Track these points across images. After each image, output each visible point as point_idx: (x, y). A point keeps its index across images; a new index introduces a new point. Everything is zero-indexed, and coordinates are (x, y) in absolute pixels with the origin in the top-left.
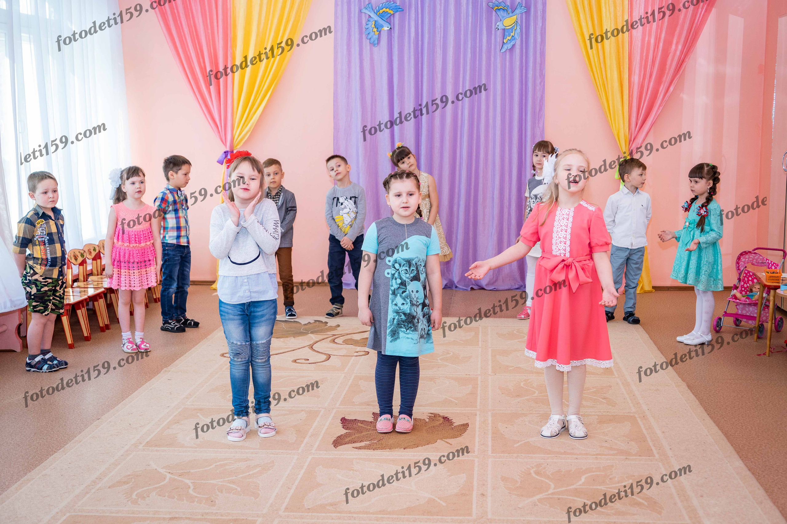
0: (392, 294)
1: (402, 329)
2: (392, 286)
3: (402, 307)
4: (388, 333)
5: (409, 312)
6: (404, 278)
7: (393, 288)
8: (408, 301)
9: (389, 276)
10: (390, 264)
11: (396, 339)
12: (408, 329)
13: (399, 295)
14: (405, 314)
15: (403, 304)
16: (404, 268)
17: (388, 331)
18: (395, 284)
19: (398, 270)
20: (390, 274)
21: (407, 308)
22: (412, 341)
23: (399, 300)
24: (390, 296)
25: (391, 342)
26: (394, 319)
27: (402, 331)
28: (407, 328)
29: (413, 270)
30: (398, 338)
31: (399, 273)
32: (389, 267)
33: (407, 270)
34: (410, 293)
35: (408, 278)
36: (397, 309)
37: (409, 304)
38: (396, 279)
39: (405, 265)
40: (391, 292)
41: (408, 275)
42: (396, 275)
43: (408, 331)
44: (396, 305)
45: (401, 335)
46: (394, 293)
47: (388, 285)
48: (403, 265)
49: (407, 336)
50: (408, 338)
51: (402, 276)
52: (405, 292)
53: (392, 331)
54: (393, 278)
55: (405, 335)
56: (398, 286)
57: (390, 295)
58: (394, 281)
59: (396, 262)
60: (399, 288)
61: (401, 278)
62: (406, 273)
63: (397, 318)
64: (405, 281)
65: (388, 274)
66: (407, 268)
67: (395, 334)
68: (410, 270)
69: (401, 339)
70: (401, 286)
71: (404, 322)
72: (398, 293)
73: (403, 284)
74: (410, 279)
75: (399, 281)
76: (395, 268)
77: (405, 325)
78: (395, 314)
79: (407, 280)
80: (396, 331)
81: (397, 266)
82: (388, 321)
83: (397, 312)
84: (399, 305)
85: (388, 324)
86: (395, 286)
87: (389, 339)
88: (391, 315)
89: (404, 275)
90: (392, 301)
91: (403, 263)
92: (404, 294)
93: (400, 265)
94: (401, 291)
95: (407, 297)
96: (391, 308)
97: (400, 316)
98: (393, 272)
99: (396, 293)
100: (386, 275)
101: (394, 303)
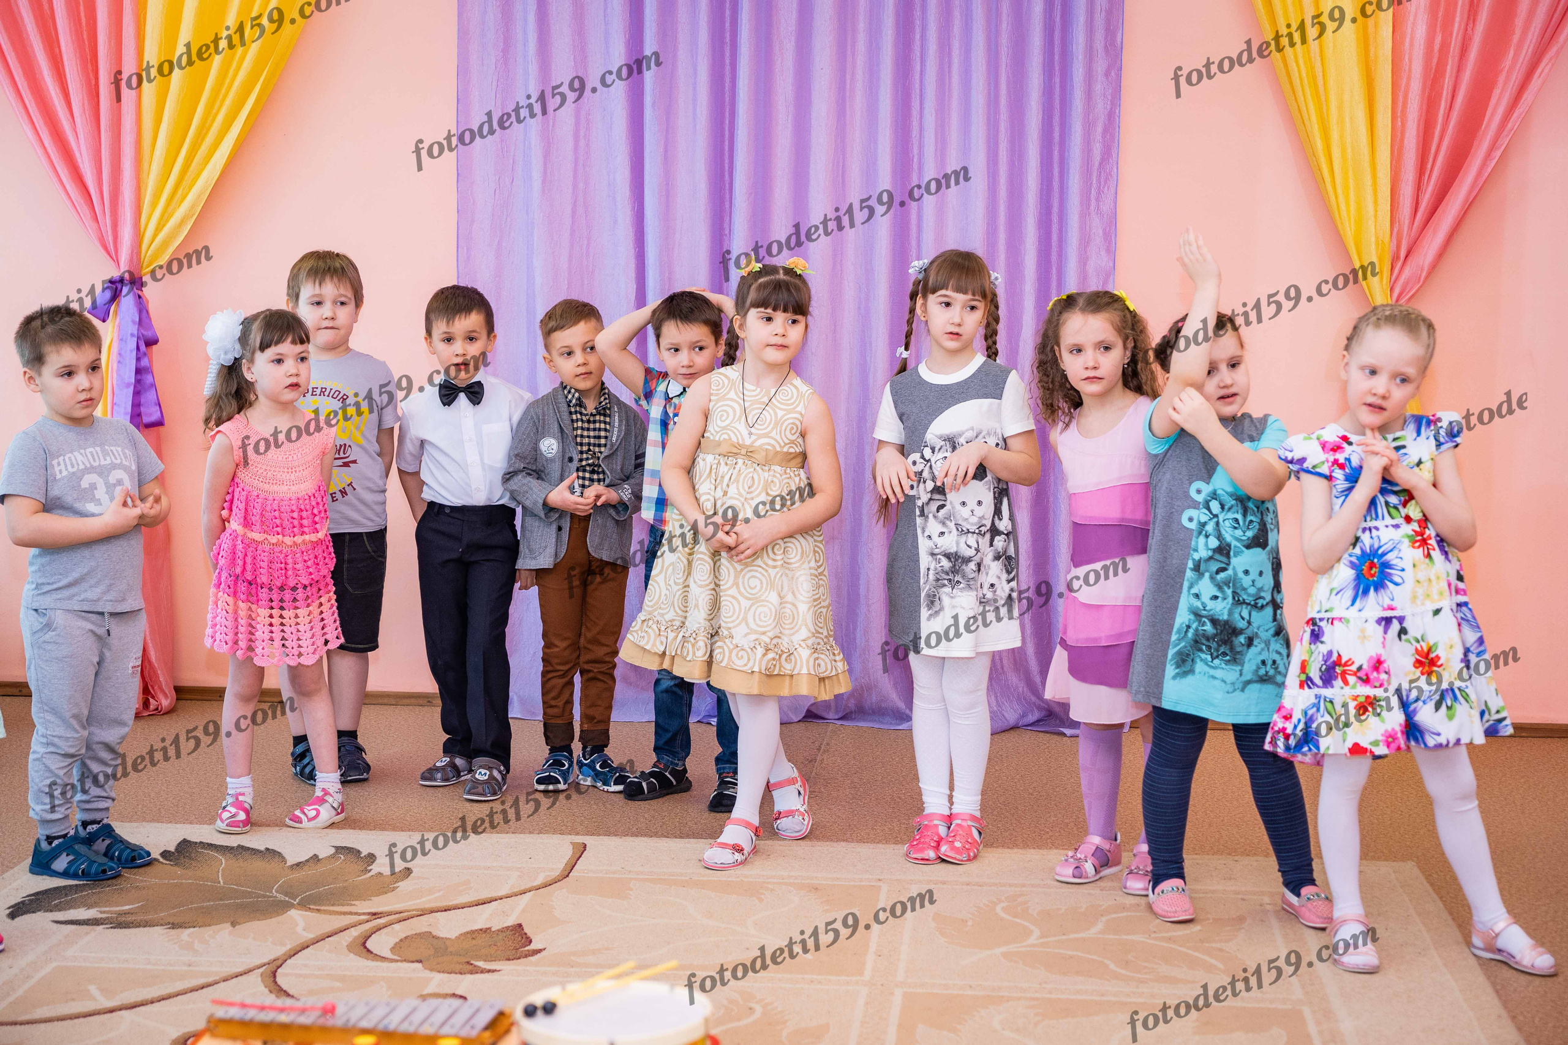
0: (1192, 570)
1: (1203, 656)
2: (1196, 550)
3: (1211, 605)
4: (1169, 657)
5: (1225, 617)
6: (1228, 538)
7: (1196, 556)
8: (1229, 592)
9: (1193, 526)
10: (1200, 498)
11: (1185, 674)
12: (1217, 657)
13: (1207, 575)
14: (1214, 622)
15: (1215, 598)
16: (1231, 515)
17: (1171, 652)
18: (1203, 548)
19: (1216, 516)
20: (1195, 522)
21: (1221, 608)
22: (1223, 684)
23: (1206, 587)
24: (1189, 574)
25: (1174, 678)
26: (1188, 627)
27: (1202, 660)
28: (1215, 654)
29: (1251, 521)
30: (1191, 671)
31: (1217, 523)
32: (1195, 505)
33: (1236, 520)
34: (1235, 574)
35: (1238, 540)
36: (1198, 608)
37: (1230, 599)
38: (1207, 536)
39: (1235, 508)
40: (1190, 564)
41: (1239, 533)
42: (1210, 528)
43: (1217, 662)
44: (1197, 596)
45: (1199, 666)
46: (1197, 568)
47: (1187, 548)
48: (1230, 509)
49: (1212, 672)
50: (1213, 677)
51: (1223, 532)
52: (1223, 570)
53: (1179, 653)
54: (1200, 533)
55: (1206, 669)
56: (1210, 553)
57: (1188, 571)
58: (1202, 539)
59: (1214, 496)
60: (1211, 558)
61: (1219, 537)
62: (1235, 528)
63: (1194, 626)
64: (1229, 545)
65: (1191, 520)
66: (1239, 517)
67: (1185, 662)
68: (1245, 521)
69: (1197, 676)
70: (1217, 556)
71: (1208, 640)
72: (1207, 571)
73: (1223, 550)
74: (1245, 543)
75: (1214, 543)
76: (1209, 509)
77: (1209, 648)
78: (1192, 617)
79: (1234, 543)
80: (1188, 655)
81: (1215, 506)
82: (1175, 630)
83: (1197, 615)
84: (1205, 598)
85: (1174, 637)
86: (1203, 553)
87: (1170, 670)
88: (1183, 617)
89: (1230, 530)
90: (1191, 587)
91: (1230, 502)
92: (1222, 576)
93: (1223, 507)
94: (1214, 567)
95: (1227, 583)
96: (1185, 602)
97: (1204, 624)
98: (1204, 518)
99: (1202, 568)
100: (1185, 522)
101: (1194, 590)
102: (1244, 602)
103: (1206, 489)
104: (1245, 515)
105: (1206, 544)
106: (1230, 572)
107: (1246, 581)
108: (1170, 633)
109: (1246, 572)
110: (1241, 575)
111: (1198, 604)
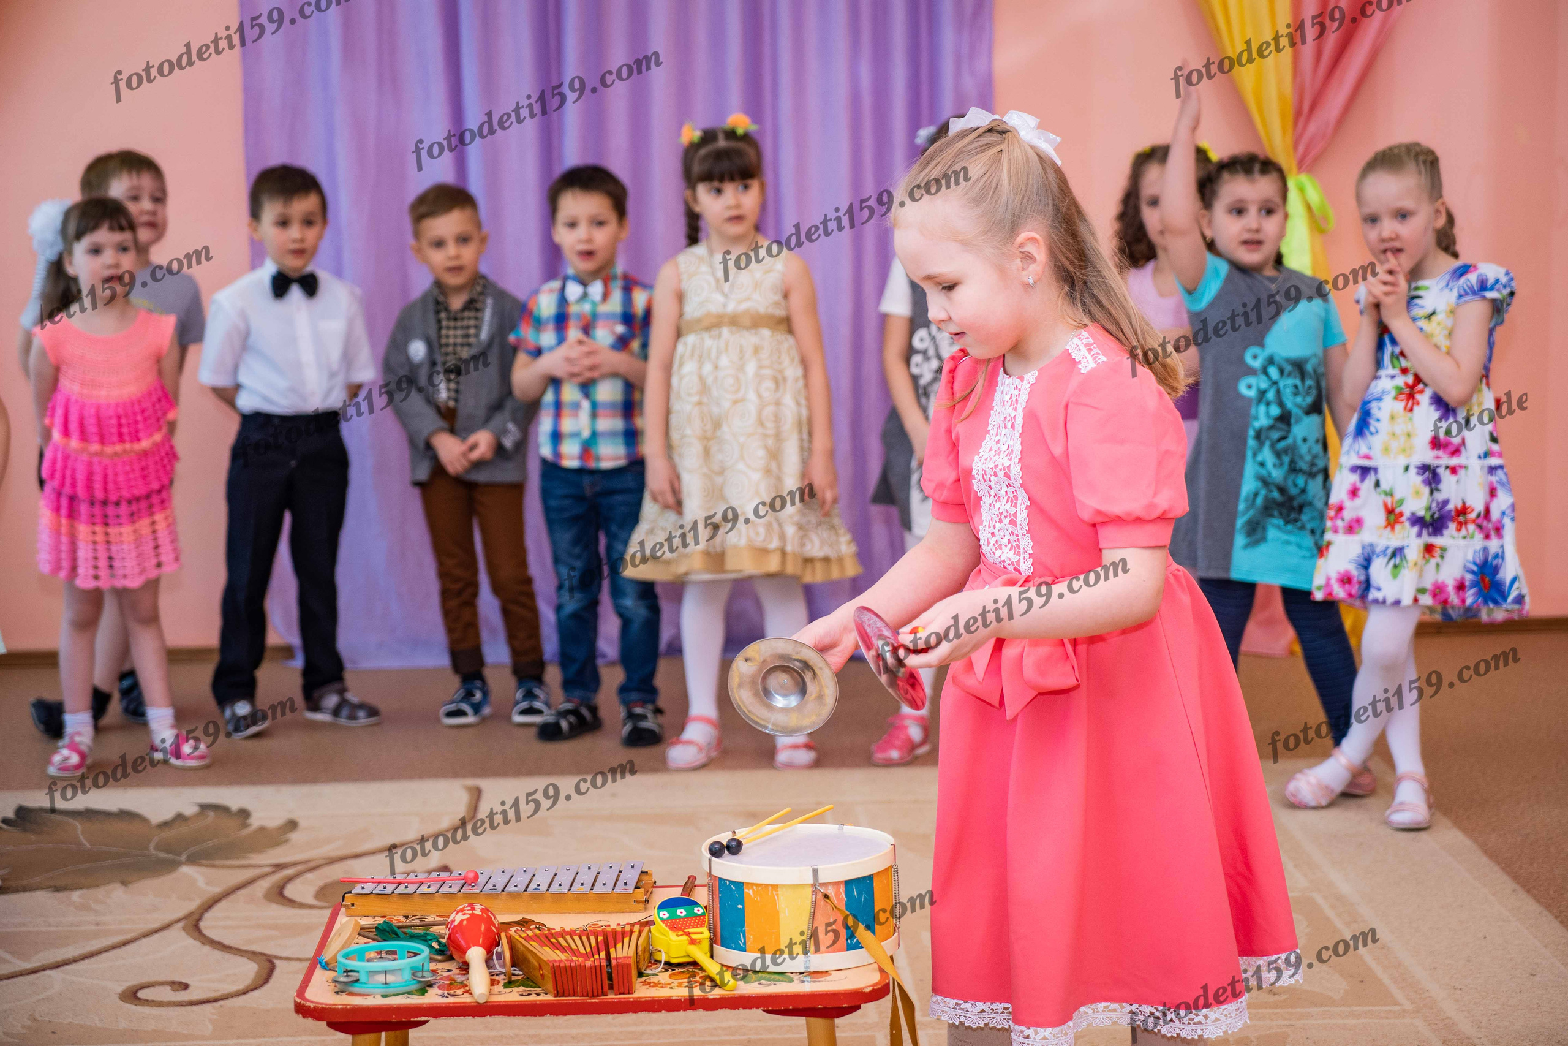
0: (1253, 439)
1: (1275, 522)
2: (1257, 418)
3: (1275, 473)
4: (1238, 526)
6: (1289, 405)
7: (1257, 424)
8: (1290, 460)
9: (1252, 393)
10: (1257, 364)
11: (1257, 542)
12: (1288, 523)
13: (1267, 444)
14: (1280, 489)
15: (1276, 465)
16: (1290, 381)
17: (1240, 522)
18: (1263, 417)
19: (1275, 383)
20: (1254, 389)
22: (1298, 550)
23: (1268, 456)
24: (1251, 442)
25: (1244, 547)
26: (1255, 495)
27: (1273, 526)
28: (1286, 520)
29: (1309, 387)
30: (1263, 540)
31: (1278, 392)
32: (1252, 372)
33: (1296, 387)
34: (1295, 442)
35: (1298, 406)
36: (1263, 475)
37: (1286, 467)
38: (1268, 404)
39: (1294, 374)
40: (1251, 433)
41: (1299, 399)
42: (1271, 395)
43: (1288, 527)
44: (1261, 464)
45: (1272, 533)
46: (1258, 435)
47: (1247, 416)
48: (1288, 375)
49: (1285, 538)
50: (1287, 543)
51: (1284, 399)
52: (1284, 438)
53: (1248, 523)
54: (1260, 401)
55: (1279, 534)
56: (1272, 421)
57: (1250, 439)
58: (1262, 408)
59: (1271, 361)
60: (1272, 426)
61: (1281, 404)
62: (1295, 394)
63: (1262, 493)
64: (1290, 413)
65: (1249, 387)
66: (1298, 382)
67: (1255, 530)
68: (1303, 387)
69: (1269, 544)
70: (1279, 424)
71: (1277, 507)
72: (1268, 440)
73: (1285, 419)
74: (1305, 409)
75: (1275, 411)
76: (1267, 375)
77: (1281, 513)
78: (1259, 485)
79: (1295, 410)
80: (1258, 523)
81: (1273, 372)
82: (1242, 498)
83: (1264, 482)
84: (1269, 466)
85: (1242, 506)
86: (1264, 422)
87: (1240, 540)
88: (1249, 485)
89: (1291, 398)
90: (1255, 455)
91: (1288, 368)
92: (1282, 445)
93: (1282, 371)
94: (1275, 435)
95: (1286, 451)
96: (1250, 470)
97: (1271, 491)
98: (1264, 385)
99: (1263, 437)
100: (1243, 389)
101: (1260, 458)
102: (1301, 471)
103: (1263, 355)
104: (1303, 379)
105: (1268, 413)
106: (1290, 440)
107: (1303, 449)
108: (1236, 503)
109: (1305, 440)
110: (1299, 442)
111: (1264, 472)
